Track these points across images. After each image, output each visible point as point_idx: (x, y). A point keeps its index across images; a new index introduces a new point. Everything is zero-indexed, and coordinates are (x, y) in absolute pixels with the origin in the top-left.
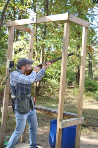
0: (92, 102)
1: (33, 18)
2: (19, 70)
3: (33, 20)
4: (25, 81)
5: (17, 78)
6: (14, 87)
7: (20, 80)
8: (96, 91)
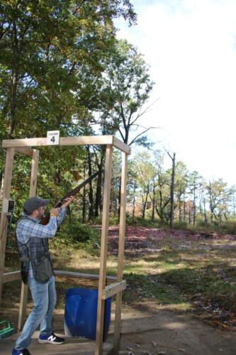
0: (86, 257)
1: (54, 137)
2: (29, 217)
3: (53, 140)
4: (43, 234)
5: (30, 230)
6: (25, 245)
7: (36, 232)
8: (89, 241)
